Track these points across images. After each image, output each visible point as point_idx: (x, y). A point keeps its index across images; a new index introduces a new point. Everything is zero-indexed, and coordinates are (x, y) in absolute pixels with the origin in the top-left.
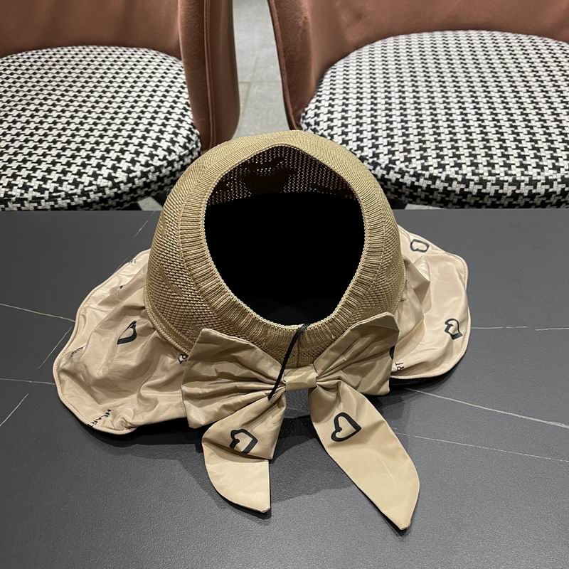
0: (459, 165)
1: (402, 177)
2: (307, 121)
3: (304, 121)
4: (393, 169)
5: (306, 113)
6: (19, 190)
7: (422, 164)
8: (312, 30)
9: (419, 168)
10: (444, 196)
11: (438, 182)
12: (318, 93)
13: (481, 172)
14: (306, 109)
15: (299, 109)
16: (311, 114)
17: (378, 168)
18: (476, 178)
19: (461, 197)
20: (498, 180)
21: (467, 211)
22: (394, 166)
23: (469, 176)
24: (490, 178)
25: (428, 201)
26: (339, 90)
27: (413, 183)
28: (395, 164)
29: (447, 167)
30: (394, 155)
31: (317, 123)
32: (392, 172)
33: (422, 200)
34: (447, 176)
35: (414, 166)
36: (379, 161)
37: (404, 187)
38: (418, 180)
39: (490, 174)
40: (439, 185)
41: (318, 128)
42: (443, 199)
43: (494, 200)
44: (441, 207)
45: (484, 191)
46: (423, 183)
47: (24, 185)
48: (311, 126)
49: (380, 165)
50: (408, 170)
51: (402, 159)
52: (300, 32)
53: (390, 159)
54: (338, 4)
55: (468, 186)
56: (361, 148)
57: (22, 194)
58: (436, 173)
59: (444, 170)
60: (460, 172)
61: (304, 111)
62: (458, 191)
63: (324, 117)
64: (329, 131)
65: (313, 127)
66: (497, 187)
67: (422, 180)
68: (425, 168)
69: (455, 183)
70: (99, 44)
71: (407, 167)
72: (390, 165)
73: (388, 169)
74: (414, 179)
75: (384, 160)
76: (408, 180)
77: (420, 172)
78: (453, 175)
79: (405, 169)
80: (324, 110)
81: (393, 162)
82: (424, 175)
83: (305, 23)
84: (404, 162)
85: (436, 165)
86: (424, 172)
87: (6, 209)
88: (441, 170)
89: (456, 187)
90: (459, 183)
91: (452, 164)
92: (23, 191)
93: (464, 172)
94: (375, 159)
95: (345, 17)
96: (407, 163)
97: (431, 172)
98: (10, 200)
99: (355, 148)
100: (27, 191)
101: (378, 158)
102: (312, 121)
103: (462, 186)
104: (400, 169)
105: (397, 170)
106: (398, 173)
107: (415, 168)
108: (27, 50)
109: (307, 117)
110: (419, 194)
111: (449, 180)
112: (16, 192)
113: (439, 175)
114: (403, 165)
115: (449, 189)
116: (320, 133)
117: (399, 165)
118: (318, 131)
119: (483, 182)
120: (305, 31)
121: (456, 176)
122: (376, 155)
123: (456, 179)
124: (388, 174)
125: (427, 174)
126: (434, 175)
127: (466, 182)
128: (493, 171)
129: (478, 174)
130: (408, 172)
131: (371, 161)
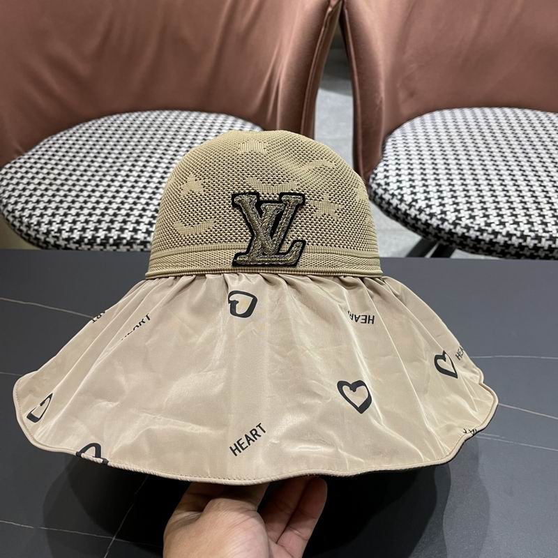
0: (517, 223)
1: (468, 231)
2: (378, 182)
3: (375, 182)
4: (460, 224)
5: (376, 175)
6: (143, 235)
7: (485, 222)
8: (384, 108)
9: (483, 224)
10: (503, 248)
11: (499, 237)
12: (385, 159)
13: (536, 229)
14: (375, 172)
15: (369, 171)
16: (380, 176)
17: (446, 223)
18: (533, 234)
19: (518, 250)
20: (551, 236)
21: (523, 261)
22: (460, 222)
23: (527, 232)
24: (544, 234)
25: (489, 252)
26: (403, 156)
27: (477, 236)
28: (461, 220)
29: (507, 224)
30: (459, 213)
31: (387, 184)
32: (458, 227)
33: (484, 251)
34: (508, 232)
35: (478, 222)
36: (447, 218)
37: (469, 240)
38: (482, 235)
39: (545, 231)
40: (500, 239)
41: (389, 188)
42: (502, 251)
43: (547, 253)
44: (500, 257)
45: (539, 245)
46: (486, 237)
47: (147, 230)
48: (381, 186)
49: (447, 220)
50: (473, 225)
51: (468, 217)
52: (377, 109)
53: (456, 216)
54: (398, 85)
55: (525, 241)
56: (429, 206)
57: (145, 238)
58: (497, 229)
59: (505, 226)
60: (518, 229)
61: (373, 173)
62: (516, 244)
63: (392, 179)
64: (399, 191)
65: (384, 187)
66: (550, 242)
67: (485, 234)
68: (488, 225)
69: (514, 238)
70: (183, 109)
71: (472, 223)
72: (457, 221)
73: (455, 224)
74: (478, 233)
75: (451, 217)
76: (472, 234)
77: (483, 228)
78: (513, 232)
79: (470, 225)
80: (392, 173)
81: (460, 219)
82: (487, 230)
83: (381, 102)
84: (469, 219)
85: (498, 223)
86: (487, 228)
87: (132, 250)
88: (502, 227)
89: (515, 241)
90: (518, 238)
91: (512, 222)
92: (146, 235)
93: (522, 229)
94: (443, 216)
95: (402, 95)
96: (472, 220)
97: (494, 228)
98: (135, 243)
99: (424, 206)
100: (149, 235)
101: (446, 215)
102: (382, 182)
103: (521, 241)
104: (466, 225)
105: (463, 225)
106: (464, 228)
107: (479, 224)
108: (121, 112)
109: (377, 178)
110: (481, 246)
111: (509, 235)
112: (140, 236)
113: (501, 231)
114: (468, 222)
115: (509, 242)
116: (391, 192)
117: (465, 222)
118: (388, 191)
119: (538, 238)
120: (380, 109)
121: (515, 232)
122: (443, 212)
123: (515, 235)
124: (455, 228)
125: (490, 230)
126: (497, 230)
127: (524, 237)
128: (547, 229)
129: (534, 231)
130: (473, 227)
131: (439, 217)
